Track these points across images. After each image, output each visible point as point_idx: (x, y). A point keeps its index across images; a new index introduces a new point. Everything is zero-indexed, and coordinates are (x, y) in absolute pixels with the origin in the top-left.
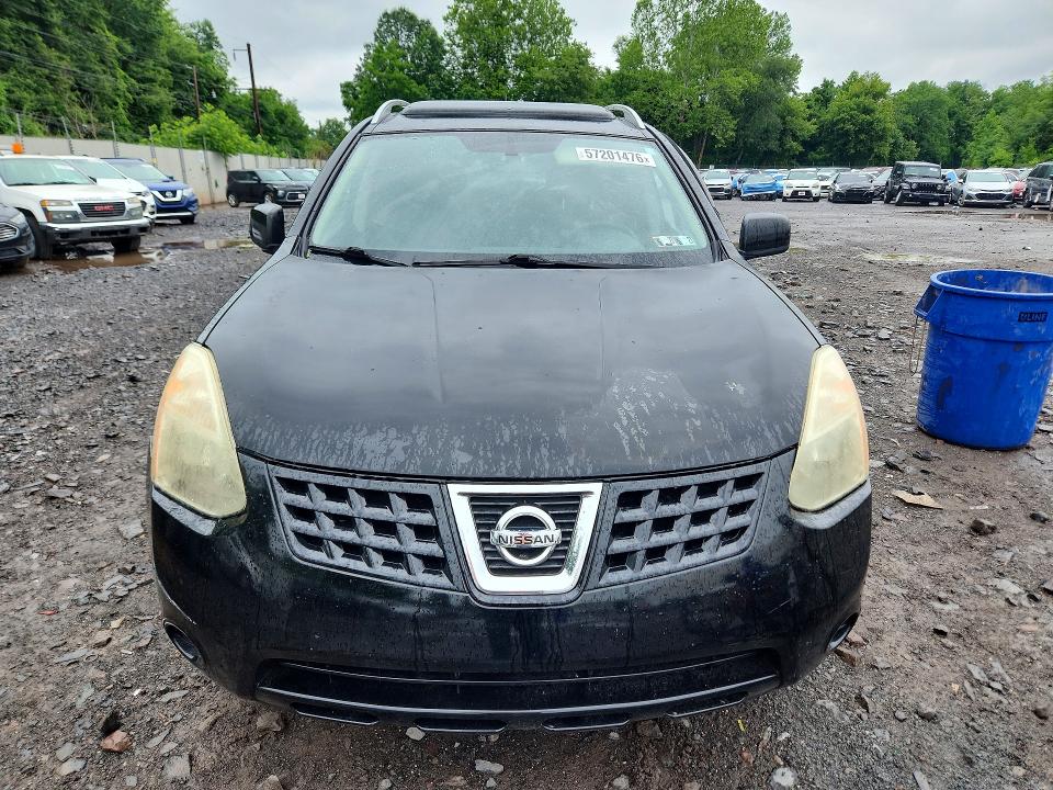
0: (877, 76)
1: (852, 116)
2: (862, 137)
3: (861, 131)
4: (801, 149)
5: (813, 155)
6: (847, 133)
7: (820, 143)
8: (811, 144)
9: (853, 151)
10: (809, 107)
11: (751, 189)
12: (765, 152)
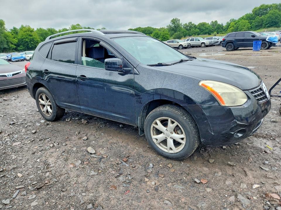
0: (29, 27)
1: (26, 37)
2: (32, 42)
3: (31, 41)
4: (15, 47)
5: (19, 48)
6: (27, 42)
7: (20, 45)
8: (18, 45)
9: (31, 46)
10: (12, 35)
11: (15, 58)
12: (4, 48)
